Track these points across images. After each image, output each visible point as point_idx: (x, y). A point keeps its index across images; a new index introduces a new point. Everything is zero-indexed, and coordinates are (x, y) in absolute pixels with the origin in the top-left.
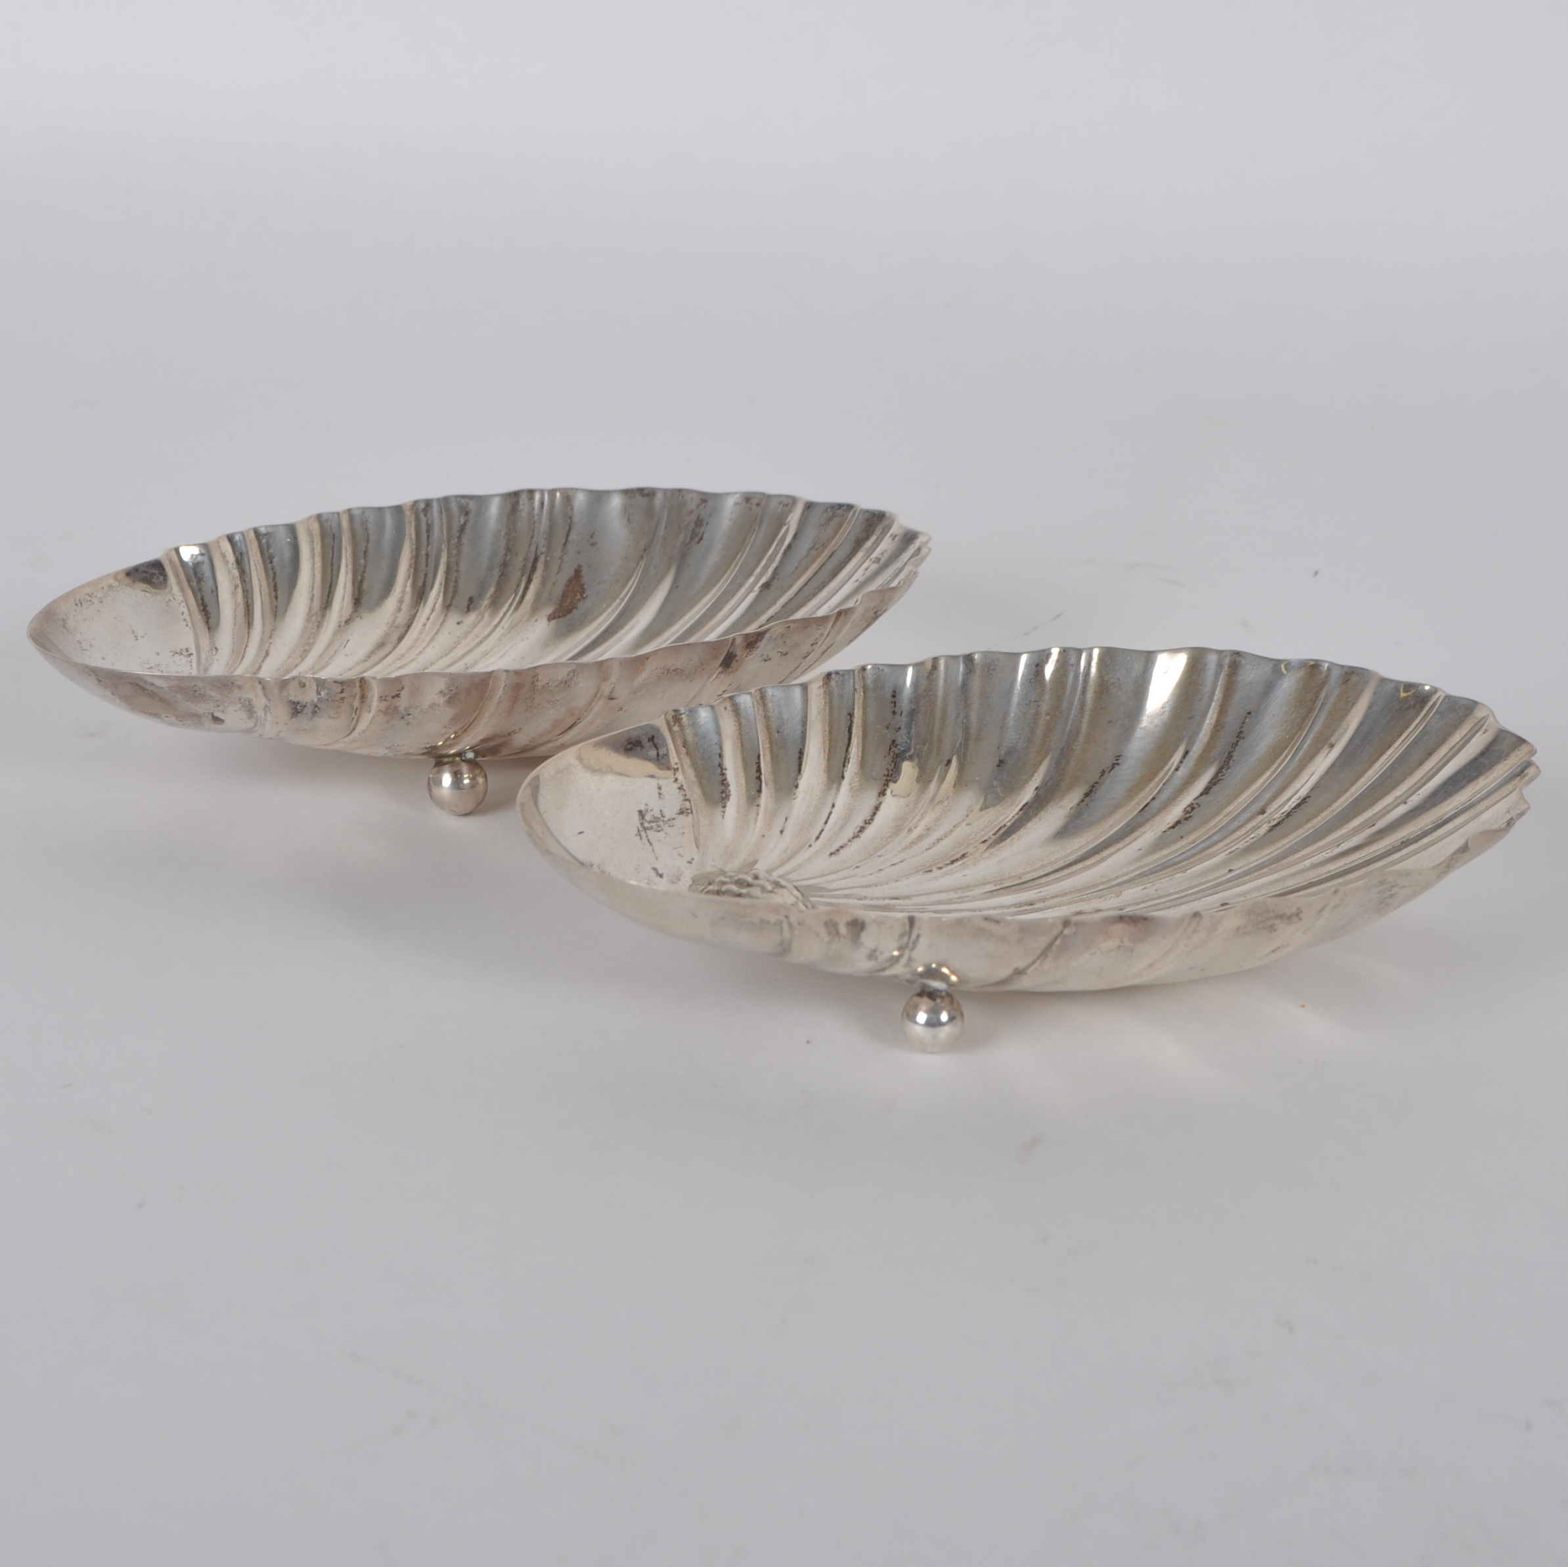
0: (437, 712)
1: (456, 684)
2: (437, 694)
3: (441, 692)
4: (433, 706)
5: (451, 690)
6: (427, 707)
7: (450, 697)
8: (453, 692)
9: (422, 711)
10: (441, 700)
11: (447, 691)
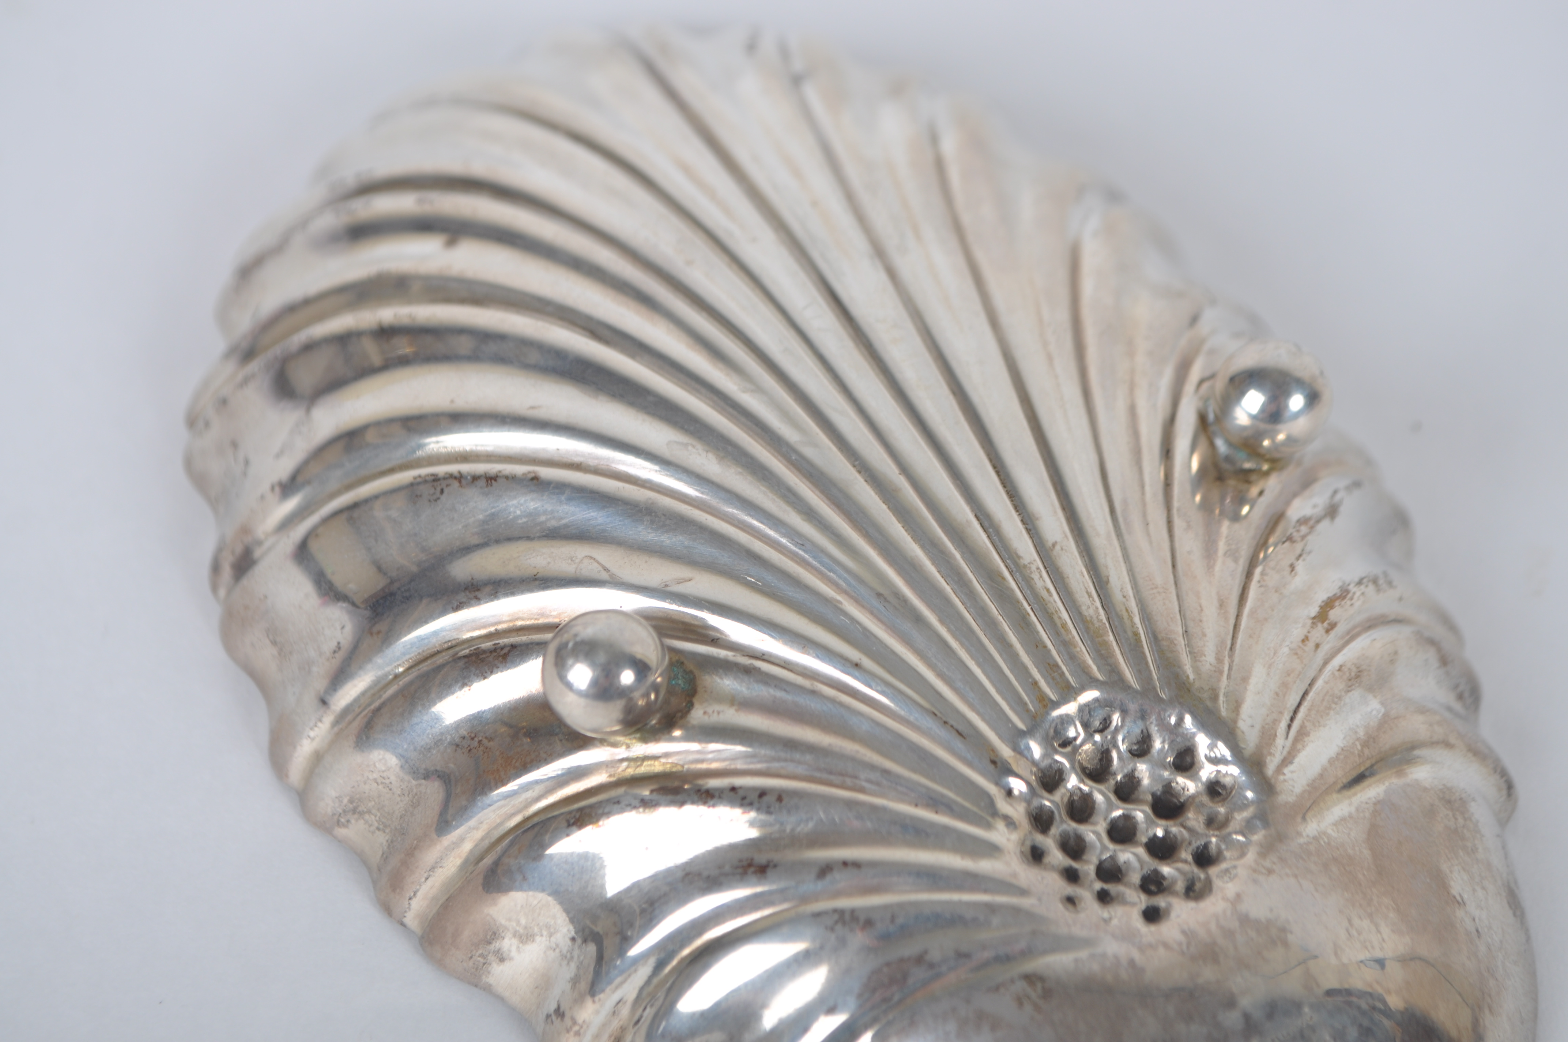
0: (523, 921)
1: (471, 963)
2: (511, 959)
3: (502, 960)
4: (526, 937)
5: (481, 955)
6: (538, 939)
7: (490, 943)
8: (480, 952)
9: (551, 935)
10: (508, 944)
11: (491, 958)
